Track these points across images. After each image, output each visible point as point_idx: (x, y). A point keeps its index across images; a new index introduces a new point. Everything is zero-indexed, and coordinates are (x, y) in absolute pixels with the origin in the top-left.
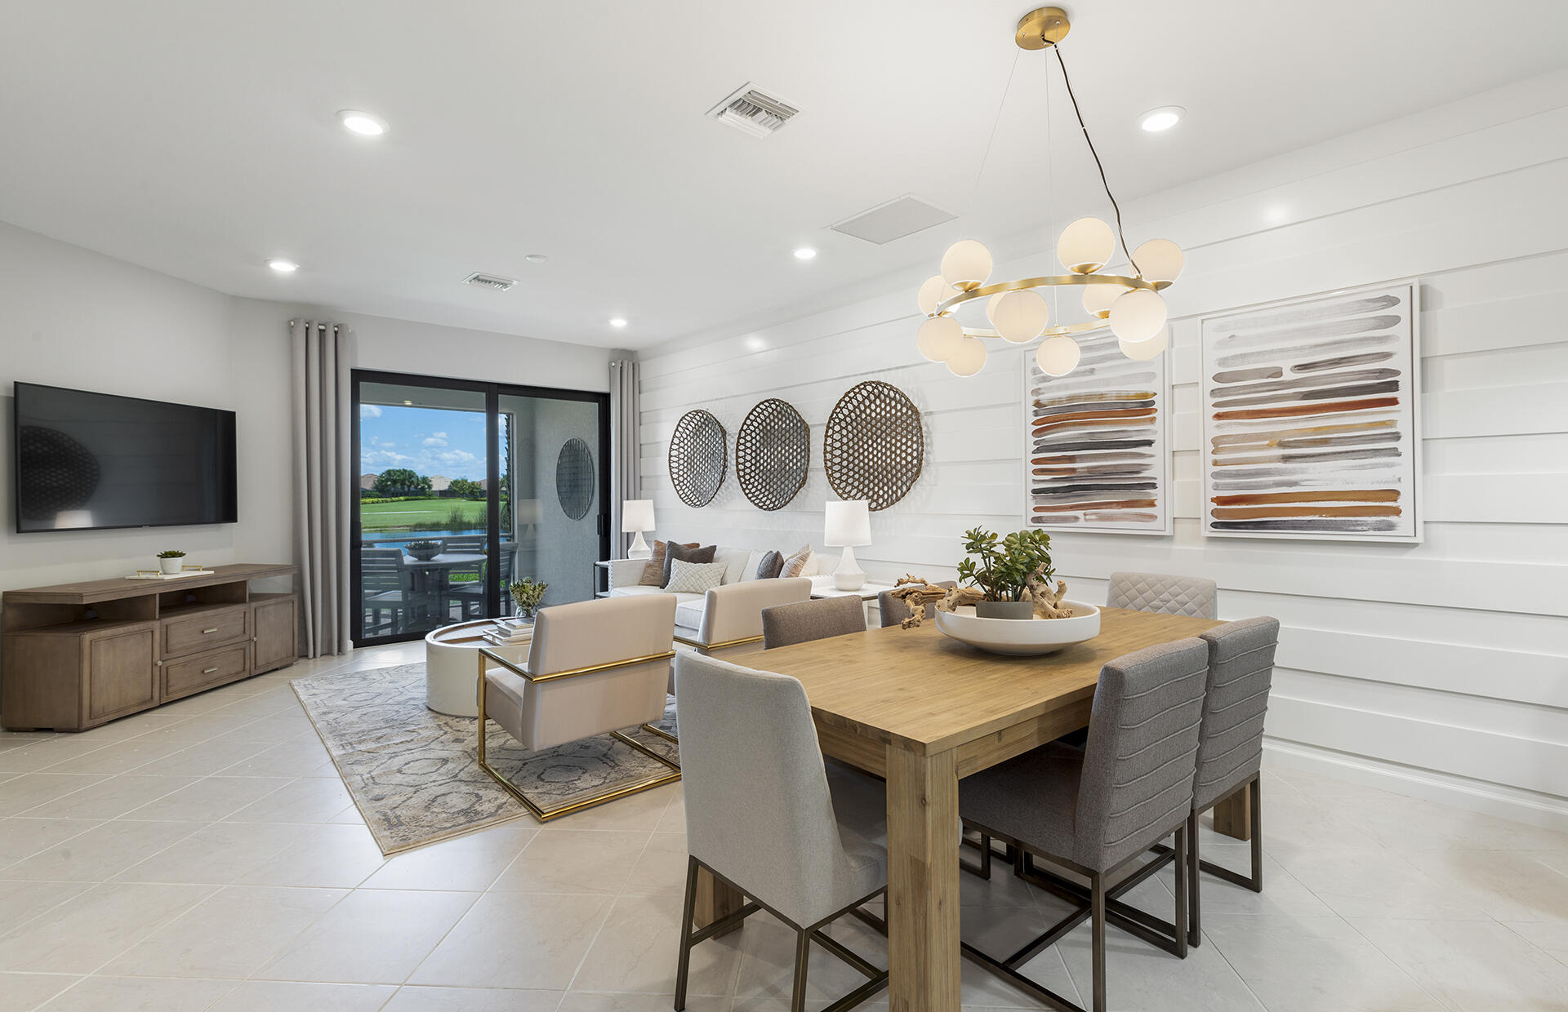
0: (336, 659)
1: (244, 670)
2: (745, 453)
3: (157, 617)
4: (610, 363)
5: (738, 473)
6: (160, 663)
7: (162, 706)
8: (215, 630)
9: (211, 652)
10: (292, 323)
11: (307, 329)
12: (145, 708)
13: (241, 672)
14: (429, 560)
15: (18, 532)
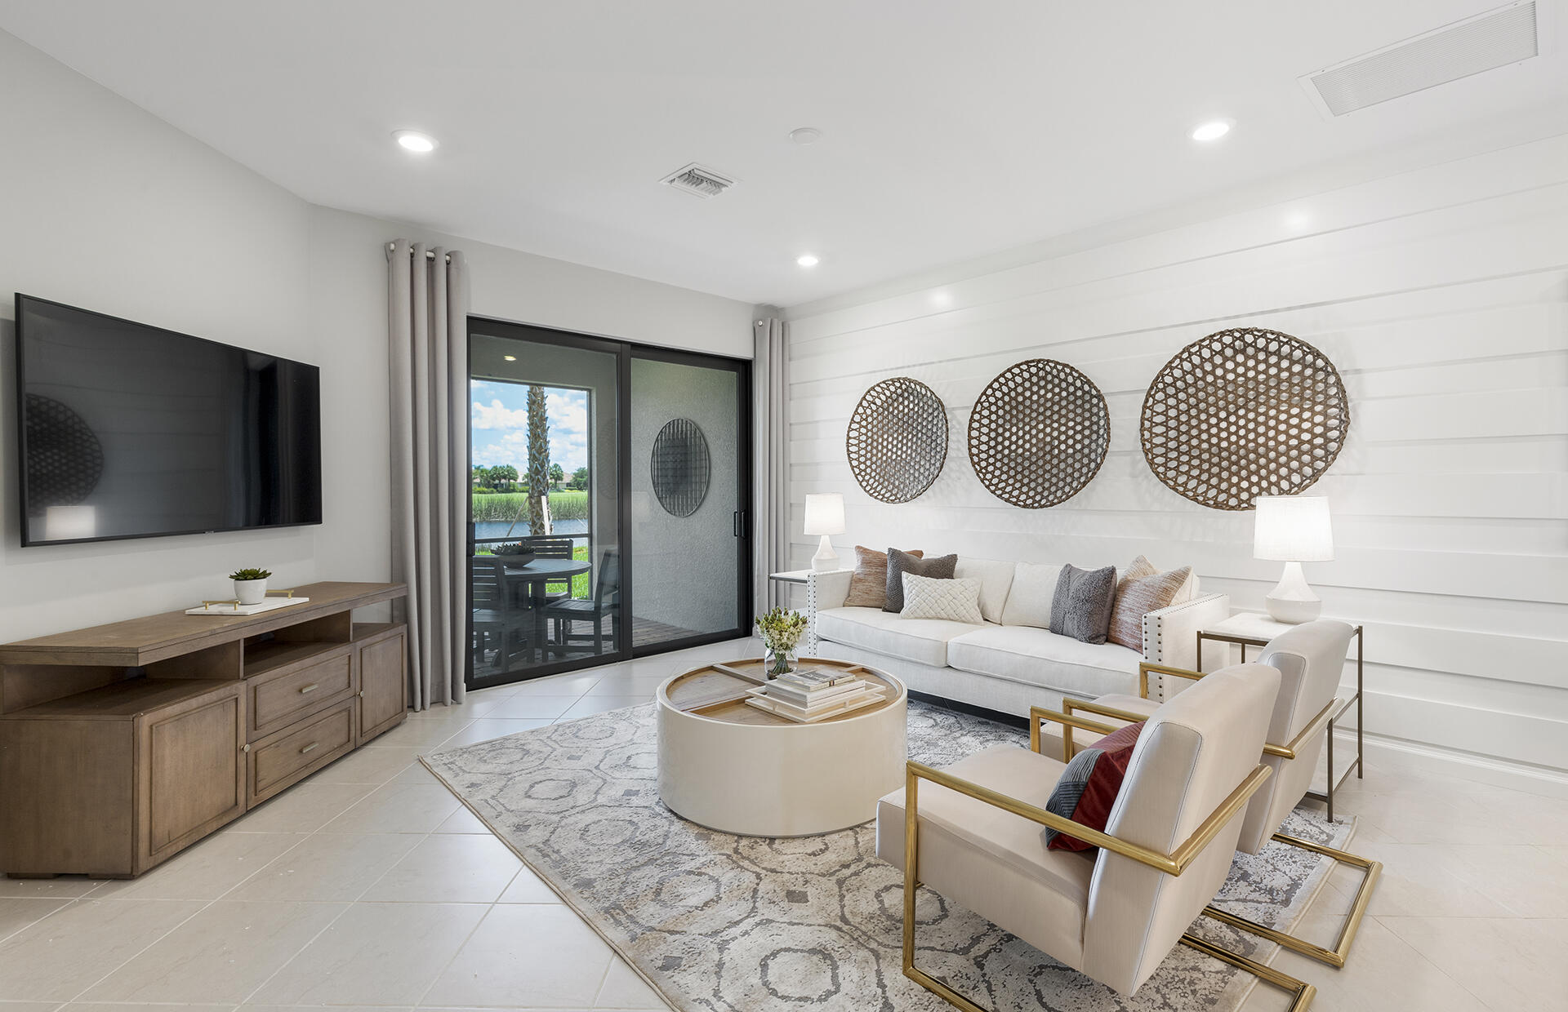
0: (449, 709)
1: (349, 741)
2: (980, 432)
3: (242, 674)
4: (755, 322)
5: (972, 459)
6: (247, 748)
7: (249, 812)
8: (315, 687)
9: (311, 721)
10: (392, 246)
11: (412, 255)
12: (226, 820)
13: (345, 744)
14: (519, 566)
15: (25, 543)
